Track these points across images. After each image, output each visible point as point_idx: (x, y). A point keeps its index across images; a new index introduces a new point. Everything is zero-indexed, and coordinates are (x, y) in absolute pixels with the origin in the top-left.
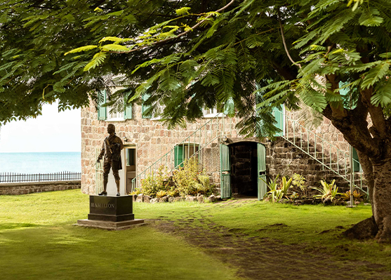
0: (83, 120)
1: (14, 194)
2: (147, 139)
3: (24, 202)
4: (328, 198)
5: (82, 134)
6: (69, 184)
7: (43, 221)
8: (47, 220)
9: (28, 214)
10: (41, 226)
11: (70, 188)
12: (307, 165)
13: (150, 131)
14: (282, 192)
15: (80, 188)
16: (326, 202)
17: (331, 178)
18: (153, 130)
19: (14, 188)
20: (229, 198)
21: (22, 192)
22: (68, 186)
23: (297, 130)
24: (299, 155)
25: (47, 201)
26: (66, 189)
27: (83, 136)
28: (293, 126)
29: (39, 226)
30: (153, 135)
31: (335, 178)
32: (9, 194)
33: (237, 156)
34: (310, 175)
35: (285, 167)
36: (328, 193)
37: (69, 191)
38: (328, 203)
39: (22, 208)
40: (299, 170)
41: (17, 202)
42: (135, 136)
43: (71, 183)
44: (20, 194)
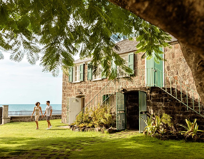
0: (63, 83)
1: (26, 122)
2: (90, 92)
3: (30, 127)
4: (190, 134)
5: (63, 90)
6: (55, 116)
7: (40, 136)
8: (42, 136)
9: (32, 133)
10: (39, 139)
11: (56, 119)
12: (175, 107)
13: (92, 88)
14: (156, 127)
15: (61, 118)
16: (188, 138)
17: (194, 118)
18: (93, 87)
19: (26, 118)
20: (122, 130)
21: (30, 121)
22: (55, 117)
23: (172, 83)
24: (169, 99)
25: (42, 126)
26: (53, 119)
27: (63, 91)
28: (170, 80)
29: (38, 139)
30: (93, 90)
31: (197, 118)
32: (24, 122)
33: (130, 101)
34: (178, 115)
35: (159, 108)
36: (190, 130)
37: (55, 120)
38: (190, 139)
39: (29, 130)
40: (169, 110)
41: (26, 126)
42: (85, 90)
43: (56, 116)
44: (29, 121)
